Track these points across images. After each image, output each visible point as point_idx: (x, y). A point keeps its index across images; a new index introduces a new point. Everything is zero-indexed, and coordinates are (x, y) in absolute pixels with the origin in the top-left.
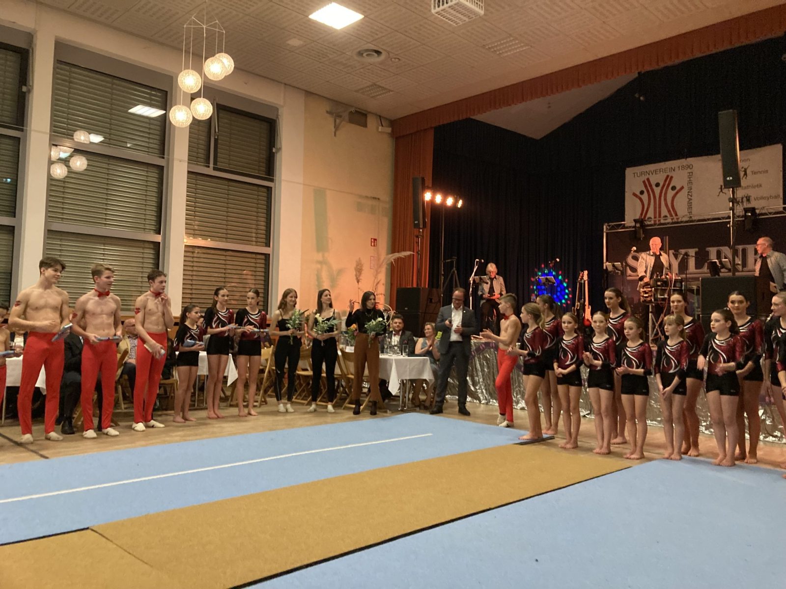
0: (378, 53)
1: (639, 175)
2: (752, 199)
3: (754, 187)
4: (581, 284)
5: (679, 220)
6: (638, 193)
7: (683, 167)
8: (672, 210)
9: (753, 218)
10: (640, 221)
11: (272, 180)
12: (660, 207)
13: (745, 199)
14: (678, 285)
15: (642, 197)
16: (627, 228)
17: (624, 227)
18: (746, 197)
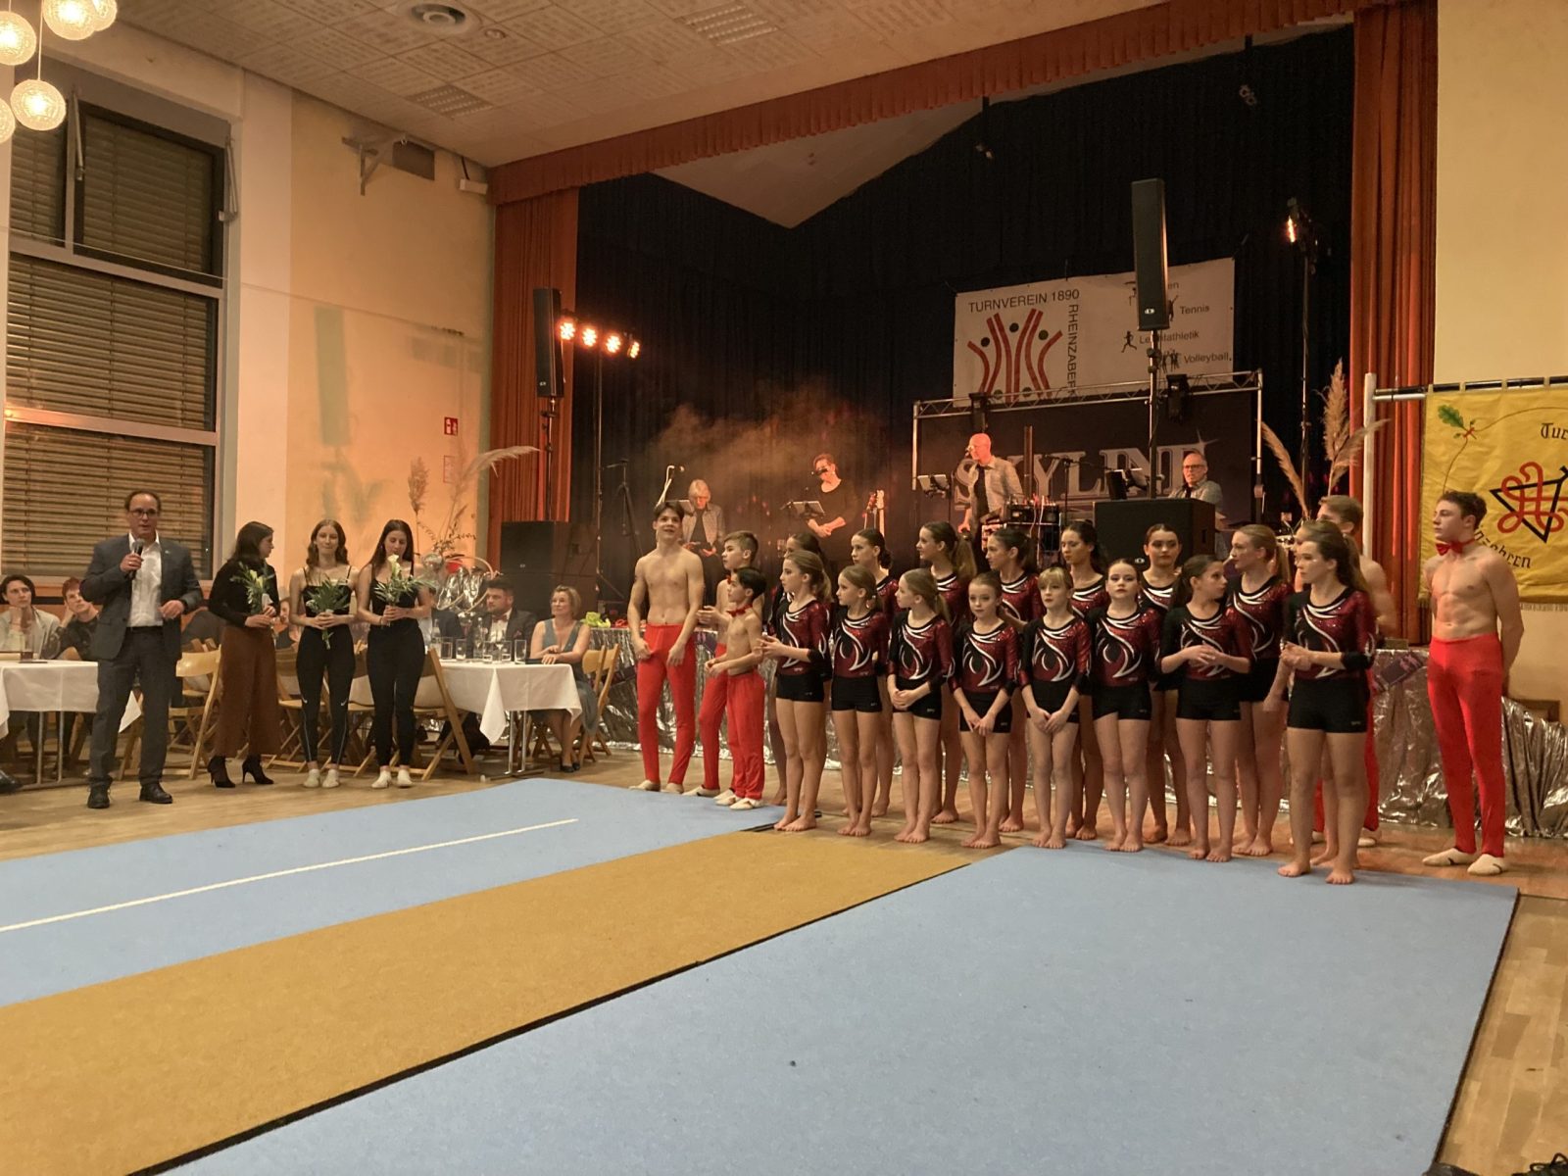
0: (457, 14)
1: (980, 308)
2: (1181, 360)
3: (1184, 337)
4: (870, 516)
5: (1053, 397)
6: (978, 344)
7: (1061, 295)
8: (1041, 378)
9: (1182, 394)
10: (981, 398)
11: (218, 284)
12: (1017, 372)
13: (1168, 360)
14: (1050, 517)
15: (984, 349)
16: (958, 410)
17: (950, 408)
18: (1171, 356)
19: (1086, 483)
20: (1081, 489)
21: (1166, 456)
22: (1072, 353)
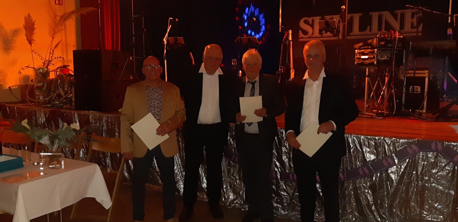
19: (362, 28)
20: (360, 31)
21: (403, 15)
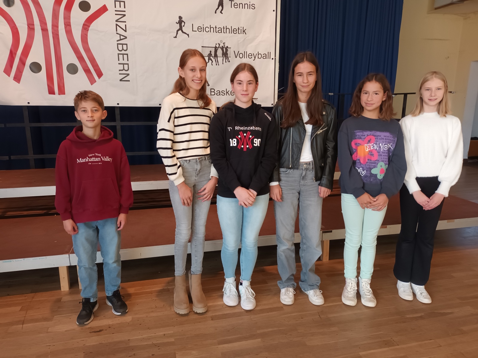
3: (235, 31)
22: (120, 31)
